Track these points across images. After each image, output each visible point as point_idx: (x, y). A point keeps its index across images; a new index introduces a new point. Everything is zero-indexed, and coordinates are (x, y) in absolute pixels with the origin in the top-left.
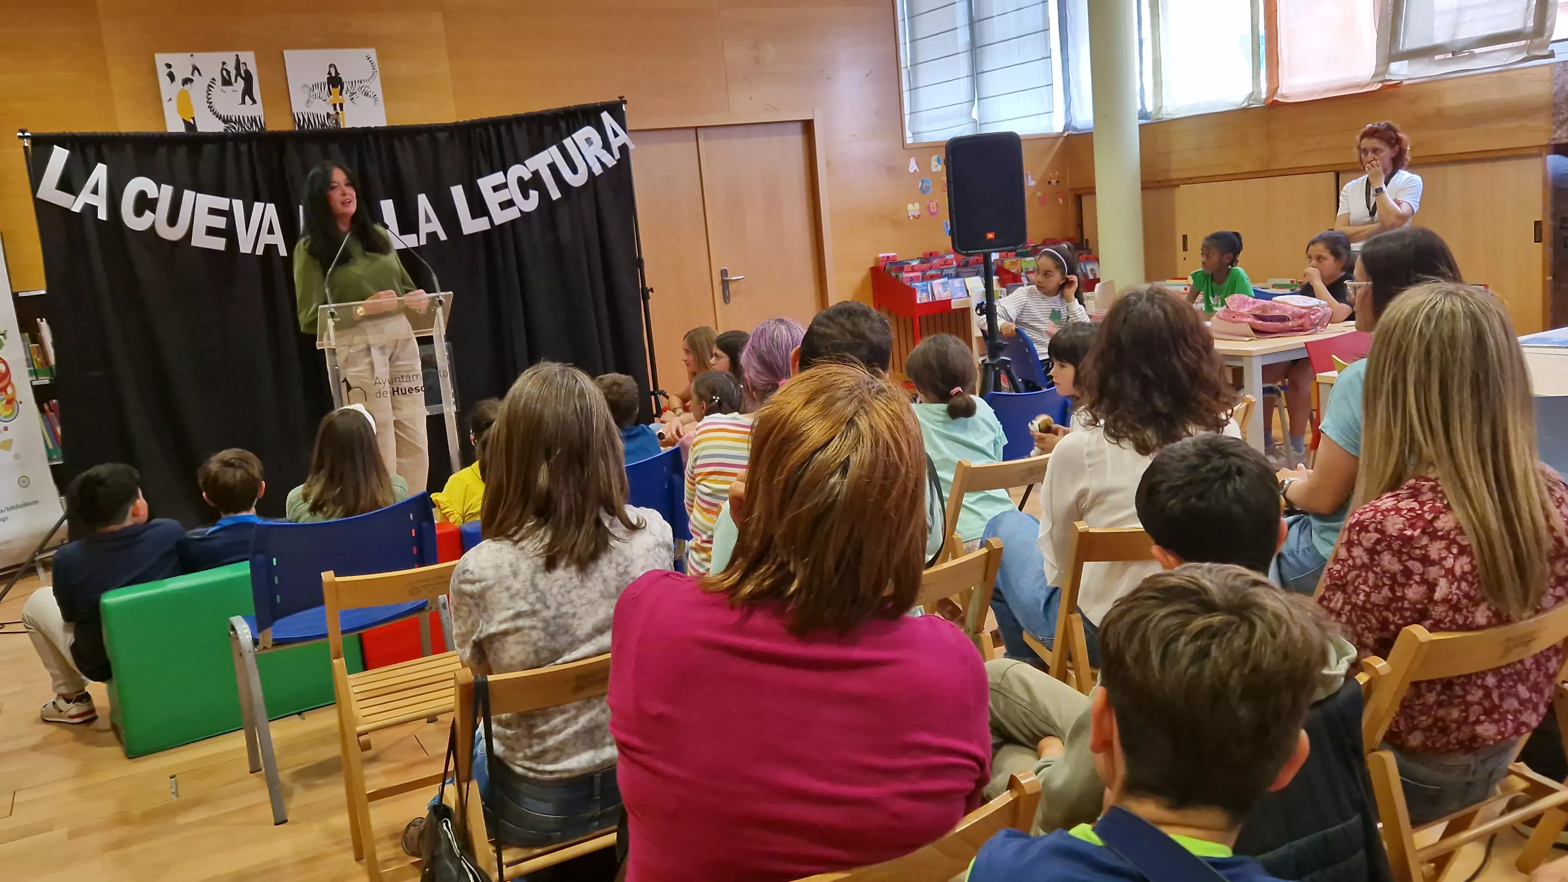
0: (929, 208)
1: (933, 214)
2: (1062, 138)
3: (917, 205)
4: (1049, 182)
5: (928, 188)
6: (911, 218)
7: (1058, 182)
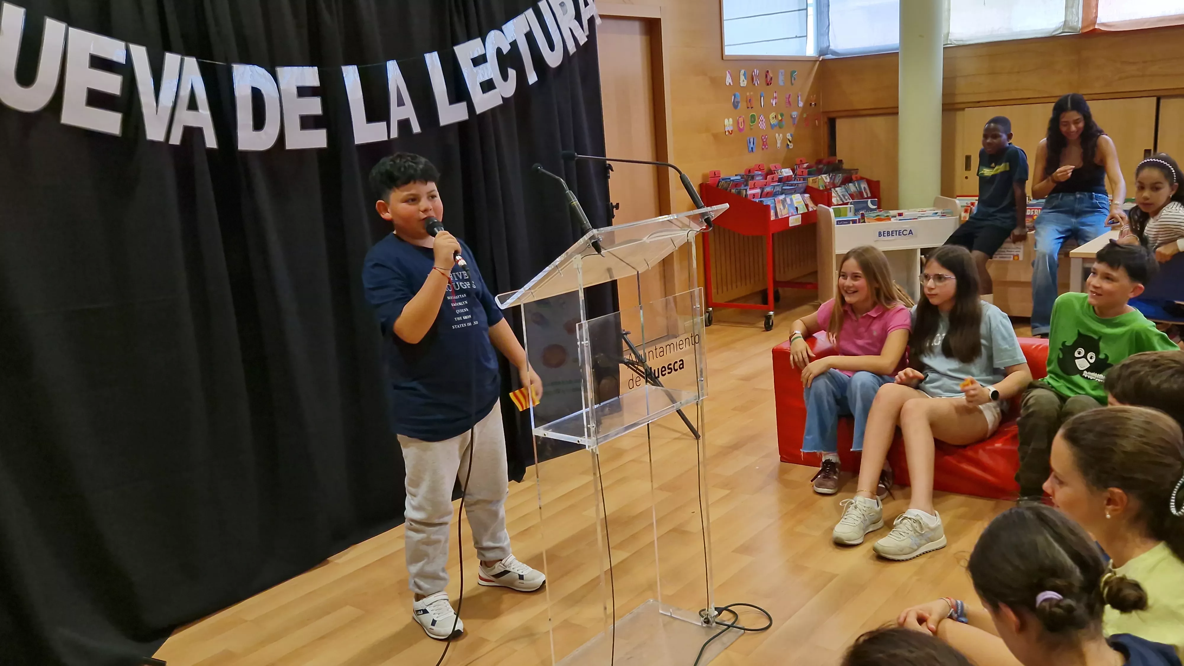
0: (738, 123)
1: (741, 130)
2: (818, 62)
3: (731, 120)
4: (811, 104)
5: (738, 102)
6: (727, 133)
7: (815, 104)
